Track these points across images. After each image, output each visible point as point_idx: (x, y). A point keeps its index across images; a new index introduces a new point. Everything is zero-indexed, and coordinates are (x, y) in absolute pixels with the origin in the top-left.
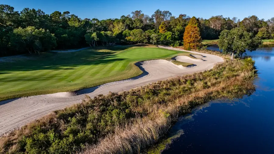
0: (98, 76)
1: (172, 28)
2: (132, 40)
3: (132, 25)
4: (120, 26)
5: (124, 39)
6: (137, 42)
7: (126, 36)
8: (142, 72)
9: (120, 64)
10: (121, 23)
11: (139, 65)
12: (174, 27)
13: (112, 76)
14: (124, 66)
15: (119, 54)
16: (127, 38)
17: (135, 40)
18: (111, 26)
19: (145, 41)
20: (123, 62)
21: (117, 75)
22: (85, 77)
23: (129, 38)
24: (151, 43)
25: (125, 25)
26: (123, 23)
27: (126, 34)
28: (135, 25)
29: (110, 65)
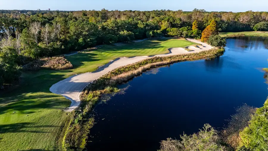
0: (154, 53)
1: (204, 23)
2: (171, 35)
3: (174, 22)
4: (166, 23)
5: (167, 34)
6: (174, 36)
7: (168, 32)
8: (169, 52)
9: (162, 49)
10: (166, 22)
11: (170, 50)
12: (205, 23)
13: (159, 53)
14: (163, 50)
15: (163, 43)
16: (168, 33)
17: (173, 35)
18: (160, 23)
19: (179, 36)
20: (163, 48)
21: (160, 52)
22: (150, 53)
23: (170, 33)
24: (182, 37)
25: (169, 22)
26: (168, 21)
27: (168, 31)
28: (176, 22)
29: (158, 49)
